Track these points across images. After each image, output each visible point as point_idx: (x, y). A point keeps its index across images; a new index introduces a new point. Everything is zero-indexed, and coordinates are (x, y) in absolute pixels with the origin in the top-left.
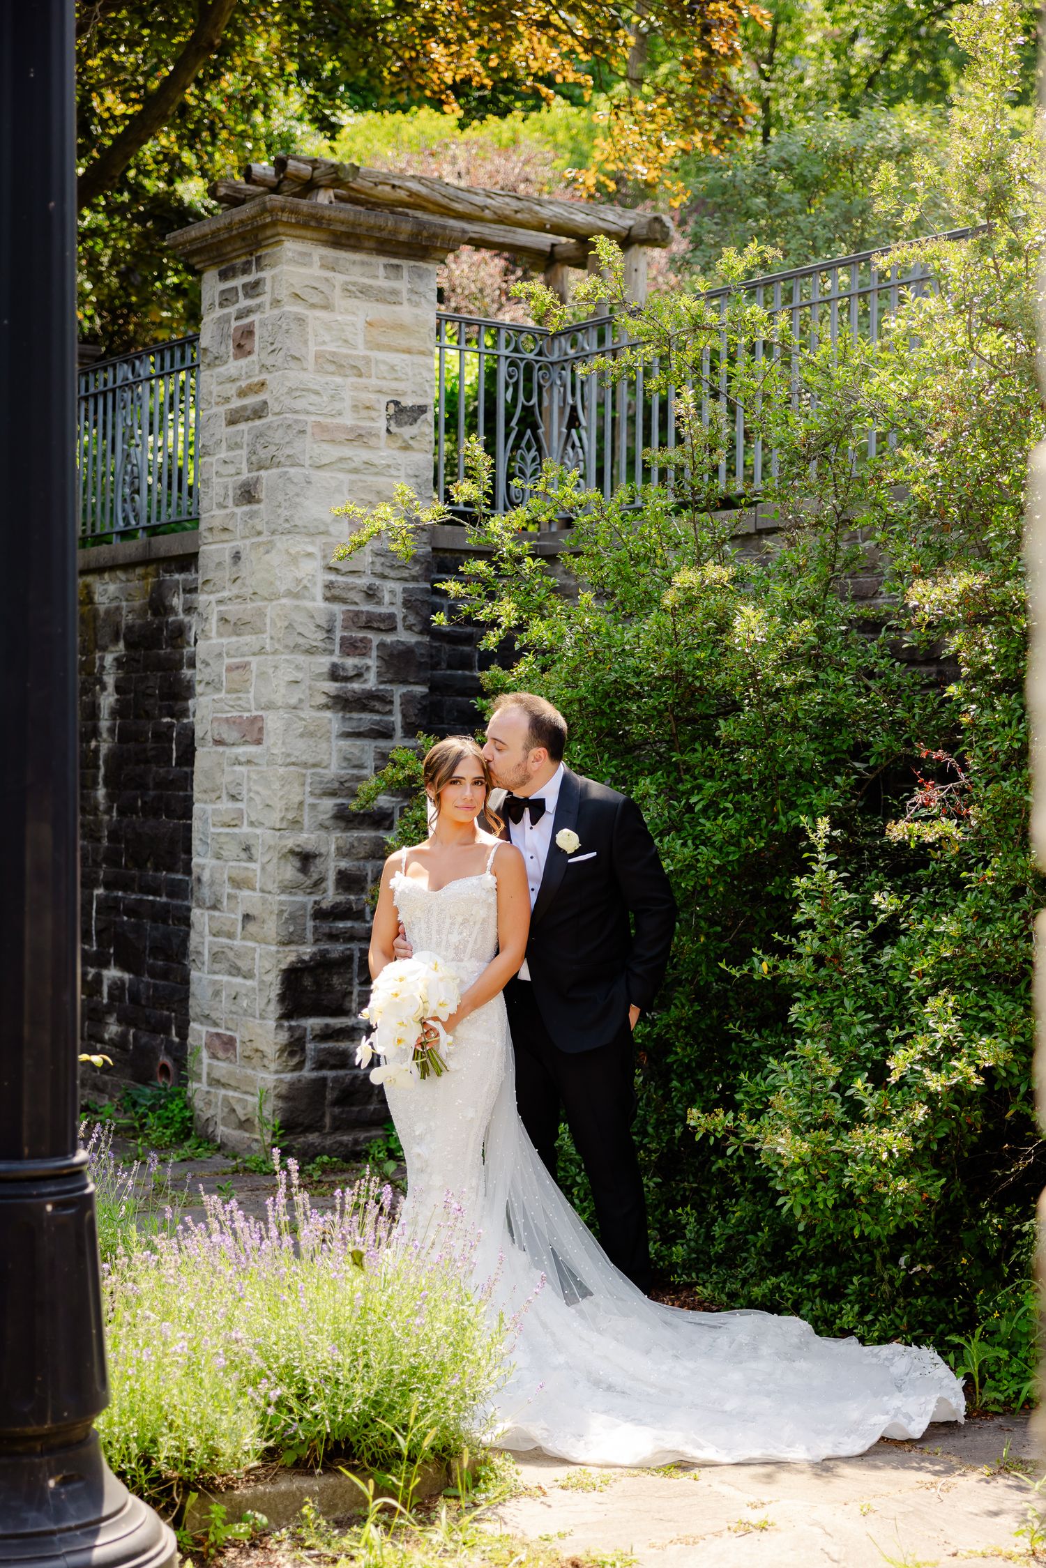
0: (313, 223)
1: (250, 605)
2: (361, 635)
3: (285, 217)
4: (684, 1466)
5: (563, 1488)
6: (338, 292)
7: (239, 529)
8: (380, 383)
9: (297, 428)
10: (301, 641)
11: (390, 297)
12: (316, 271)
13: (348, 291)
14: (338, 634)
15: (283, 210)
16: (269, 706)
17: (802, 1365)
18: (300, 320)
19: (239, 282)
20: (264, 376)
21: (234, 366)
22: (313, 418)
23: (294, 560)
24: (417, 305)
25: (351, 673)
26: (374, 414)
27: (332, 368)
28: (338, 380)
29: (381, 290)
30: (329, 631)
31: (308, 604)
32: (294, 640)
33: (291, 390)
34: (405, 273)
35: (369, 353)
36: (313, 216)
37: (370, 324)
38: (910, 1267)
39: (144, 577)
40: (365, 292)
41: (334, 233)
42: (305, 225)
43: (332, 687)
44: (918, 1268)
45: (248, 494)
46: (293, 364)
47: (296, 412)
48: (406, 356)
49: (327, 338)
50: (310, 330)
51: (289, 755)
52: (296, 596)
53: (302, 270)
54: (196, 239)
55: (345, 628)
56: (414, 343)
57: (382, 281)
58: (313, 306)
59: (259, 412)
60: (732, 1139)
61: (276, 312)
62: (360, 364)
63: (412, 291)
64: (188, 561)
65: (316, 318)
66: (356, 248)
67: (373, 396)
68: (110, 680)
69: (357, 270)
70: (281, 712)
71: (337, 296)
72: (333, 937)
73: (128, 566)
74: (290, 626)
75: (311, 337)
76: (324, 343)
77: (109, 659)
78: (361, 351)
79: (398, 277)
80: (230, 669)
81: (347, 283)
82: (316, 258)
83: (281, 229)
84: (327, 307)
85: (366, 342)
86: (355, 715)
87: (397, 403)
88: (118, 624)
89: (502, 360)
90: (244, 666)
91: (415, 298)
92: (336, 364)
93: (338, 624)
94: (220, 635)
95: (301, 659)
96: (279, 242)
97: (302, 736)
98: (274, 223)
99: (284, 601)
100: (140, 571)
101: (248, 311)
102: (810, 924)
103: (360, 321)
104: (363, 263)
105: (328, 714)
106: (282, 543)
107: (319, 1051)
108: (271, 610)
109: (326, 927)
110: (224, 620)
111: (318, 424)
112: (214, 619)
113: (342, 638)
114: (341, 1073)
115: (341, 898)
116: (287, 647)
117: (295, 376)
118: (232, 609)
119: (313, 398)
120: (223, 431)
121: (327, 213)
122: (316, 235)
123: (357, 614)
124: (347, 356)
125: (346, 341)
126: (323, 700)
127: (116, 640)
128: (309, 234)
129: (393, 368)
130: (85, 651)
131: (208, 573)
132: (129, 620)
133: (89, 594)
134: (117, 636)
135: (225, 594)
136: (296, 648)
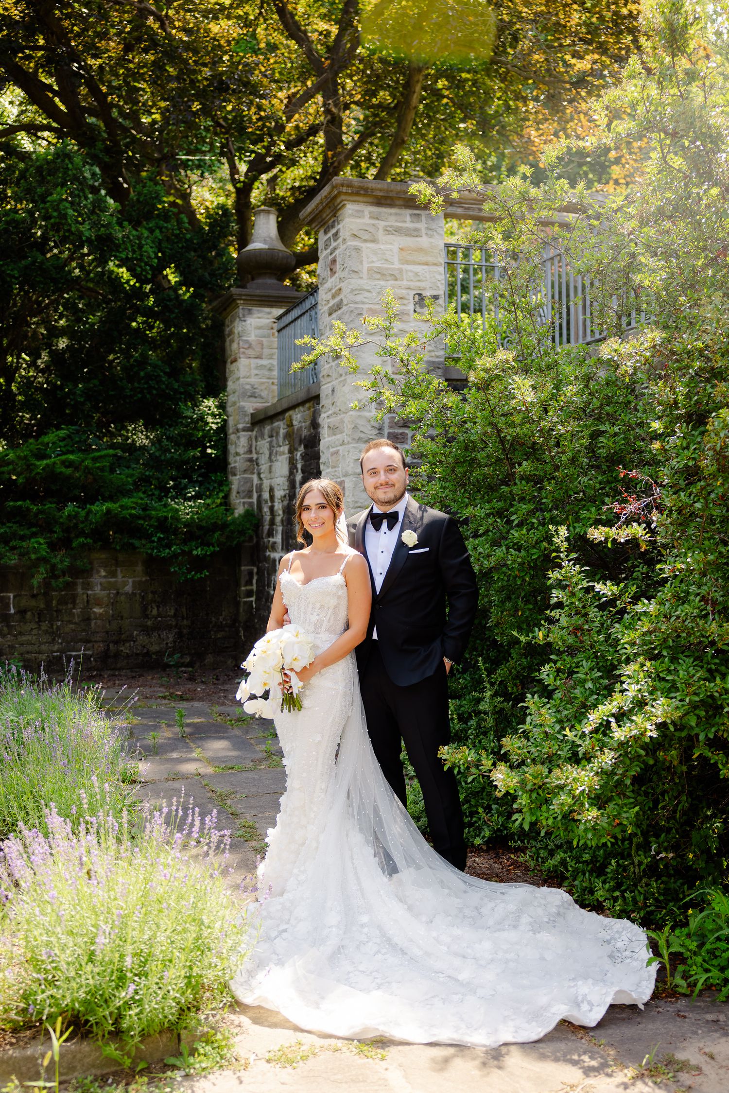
0: (362, 192)
1: (339, 417)
2: (401, 431)
3: (344, 190)
4: (382, 1042)
5: (268, 1061)
6: (381, 231)
7: (334, 375)
8: (409, 283)
9: (356, 312)
10: (362, 435)
11: (414, 233)
12: (367, 220)
13: (387, 231)
14: (386, 431)
15: (342, 185)
16: (346, 475)
17: (544, 936)
18: (357, 249)
19: (330, 234)
20: (342, 285)
21: (330, 282)
22: (367, 306)
24: (431, 236)
26: (405, 302)
27: (378, 276)
28: (382, 283)
29: (408, 229)
30: (380, 429)
31: (367, 414)
32: (356, 436)
33: (352, 291)
34: (423, 218)
35: (401, 266)
36: (361, 188)
37: (401, 249)
38: (658, 853)
39: (309, 409)
40: (398, 231)
41: (376, 197)
42: (357, 194)
44: (663, 855)
46: (353, 275)
47: (356, 303)
48: (425, 267)
49: (375, 259)
50: (364, 255)
51: (356, 502)
52: (359, 409)
53: (358, 220)
54: (310, 213)
55: (390, 427)
56: (430, 259)
57: (409, 224)
58: (365, 241)
59: (340, 306)
60: (473, 770)
61: (345, 246)
62: (396, 273)
63: (428, 229)
64: (318, 398)
65: (368, 248)
66: (391, 205)
67: (404, 292)
68: (299, 466)
69: (393, 218)
70: (351, 477)
71: (380, 235)
73: (303, 404)
74: (355, 427)
75: (365, 259)
76: (373, 262)
77: (299, 454)
78: (397, 265)
79: (419, 221)
80: (332, 455)
81: (386, 226)
82: (367, 213)
83: (343, 197)
84: (374, 241)
85: (400, 260)
87: (420, 295)
88: (301, 436)
89: (496, 269)
90: (337, 452)
91: (430, 232)
92: (381, 274)
93: (386, 425)
94: (329, 436)
96: (344, 205)
98: (339, 193)
99: (351, 413)
100: (307, 405)
101: (335, 249)
102: (559, 605)
103: (395, 248)
104: (396, 214)
106: (350, 380)
108: (347, 418)
110: (328, 428)
111: (370, 309)
112: (326, 428)
113: (389, 433)
116: (354, 439)
117: (355, 282)
118: (332, 420)
119: (367, 294)
120: (327, 320)
121: (370, 185)
122: (365, 199)
124: (387, 269)
125: (386, 260)
127: (300, 444)
128: (361, 199)
129: (416, 274)
130: (291, 451)
131: (323, 401)
132: (305, 433)
133: (291, 420)
134: (301, 442)
135: (330, 412)
136: (359, 440)
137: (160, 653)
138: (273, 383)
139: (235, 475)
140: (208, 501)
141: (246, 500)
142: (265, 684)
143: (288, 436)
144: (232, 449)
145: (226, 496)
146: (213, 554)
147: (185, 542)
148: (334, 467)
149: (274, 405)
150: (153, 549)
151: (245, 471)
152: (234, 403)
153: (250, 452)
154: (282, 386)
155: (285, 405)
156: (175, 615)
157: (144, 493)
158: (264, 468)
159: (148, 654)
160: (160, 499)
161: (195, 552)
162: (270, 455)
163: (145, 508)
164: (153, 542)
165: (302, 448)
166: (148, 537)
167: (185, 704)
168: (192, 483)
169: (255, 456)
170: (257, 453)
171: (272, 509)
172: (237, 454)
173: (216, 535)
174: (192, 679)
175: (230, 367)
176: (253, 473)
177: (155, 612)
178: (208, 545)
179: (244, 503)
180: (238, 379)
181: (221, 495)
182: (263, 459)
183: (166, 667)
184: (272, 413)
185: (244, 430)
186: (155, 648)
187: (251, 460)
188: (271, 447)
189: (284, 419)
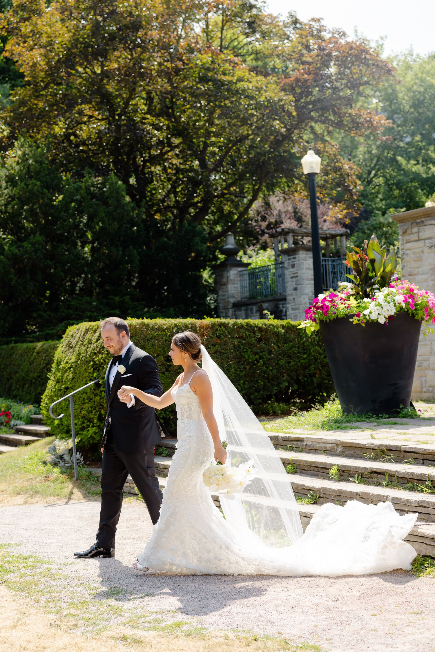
1: (297, 306)
3: (300, 248)
7: (294, 294)
19: (291, 257)
20: (297, 271)
21: (291, 270)
22: (306, 277)
23: (304, 299)
33: (302, 273)
45: (296, 289)
46: (302, 269)
47: (303, 277)
58: (304, 260)
59: (297, 277)
61: (298, 261)
64: (285, 299)
73: (270, 301)
76: (306, 266)
82: (304, 253)
94: (291, 311)
96: (299, 251)
98: (298, 249)
100: (272, 302)
101: (294, 262)
106: (302, 296)
108: (301, 307)
110: (292, 309)
112: (290, 308)
118: (294, 307)
119: (305, 274)
120: (290, 280)
130: (261, 315)
133: (262, 306)
138: (239, 293)
143: (259, 310)
144: (222, 315)
152: (224, 299)
153: (232, 315)
154: (242, 293)
155: (258, 301)
170: (236, 316)
175: (220, 287)
180: (227, 291)
184: (249, 303)
185: (229, 308)
188: (247, 314)
189: (256, 305)
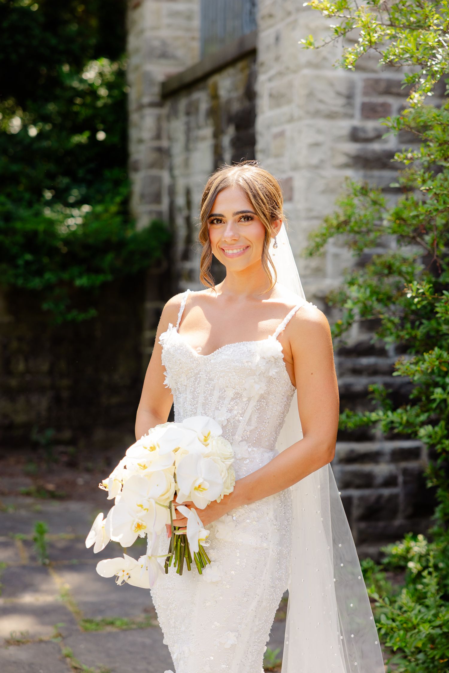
1: (285, 79)
2: (381, 100)
7: (279, 14)
10: (321, 107)
14: (359, 100)
16: (296, 168)
25: (371, 134)
30: (349, 98)
31: (329, 73)
39: (242, 70)
43: (353, 148)
51: (310, 210)
52: (316, 66)
55: (366, 94)
68: (228, 157)
70: (306, 172)
72: (357, 372)
74: (311, 94)
77: (228, 139)
80: (274, 137)
86: (376, 173)
88: (230, 111)
90: (281, 134)
93: (359, 91)
94: (269, 108)
95: (322, 123)
97: (324, 192)
99: (306, 72)
100: (240, 65)
105: (349, 173)
106: (303, 20)
107: (344, 473)
109: (350, 363)
113: (362, 103)
114: (366, 492)
115: (364, 337)
118: (276, 85)
123: (377, 81)
126: (342, 160)
127: (229, 124)
130: (217, 134)
131: (263, 56)
132: (236, 107)
133: (215, 88)
134: (231, 119)
135: (272, 72)
136: (317, 114)
137: (27, 426)
138: (193, 38)
139: (136, 170)
140: (99, 208)
141: (154, 207)
142: (139, 526)
143: (213, 113)
144: (134, 134)
145: (126, 202)
146: (104, 285)
147: (64, 267)
148: (278, 156)
149: (193, 69)
150: (16, 276)
151: (152, 165)
152: (137, 68)
153: (158, 136)
154: (206, 41)
155: (208, 67)
156: (51, 372)
157: (9, 196)
158: (178, 159)
159: (11, 426)
160: (30, 205)
161: (78, 282)
162: (188, 140)
163: (8, 217)
164: (17, 267)
165: (231, 132)
166: (12, 260)
167: (55, 507)
168: (76, 181)
169: (165, 143)
170: (170, 139)
171: (188, 220)
172: (140, 141)
173: (109, 257)
174: (72, 465)
175: (133, 15)
176: (162, 167)
177: (21, 367)
178: (98, 271)
179: (150, 213)
180: (142, 32)
181: (118, 199)
182: (178, 149)
183: (35, 446)
184: (189, 78)
185: (152, 105)
186: (20, 418)
187: (159, 150)
188: (188, 131)
189: (204, 88)
